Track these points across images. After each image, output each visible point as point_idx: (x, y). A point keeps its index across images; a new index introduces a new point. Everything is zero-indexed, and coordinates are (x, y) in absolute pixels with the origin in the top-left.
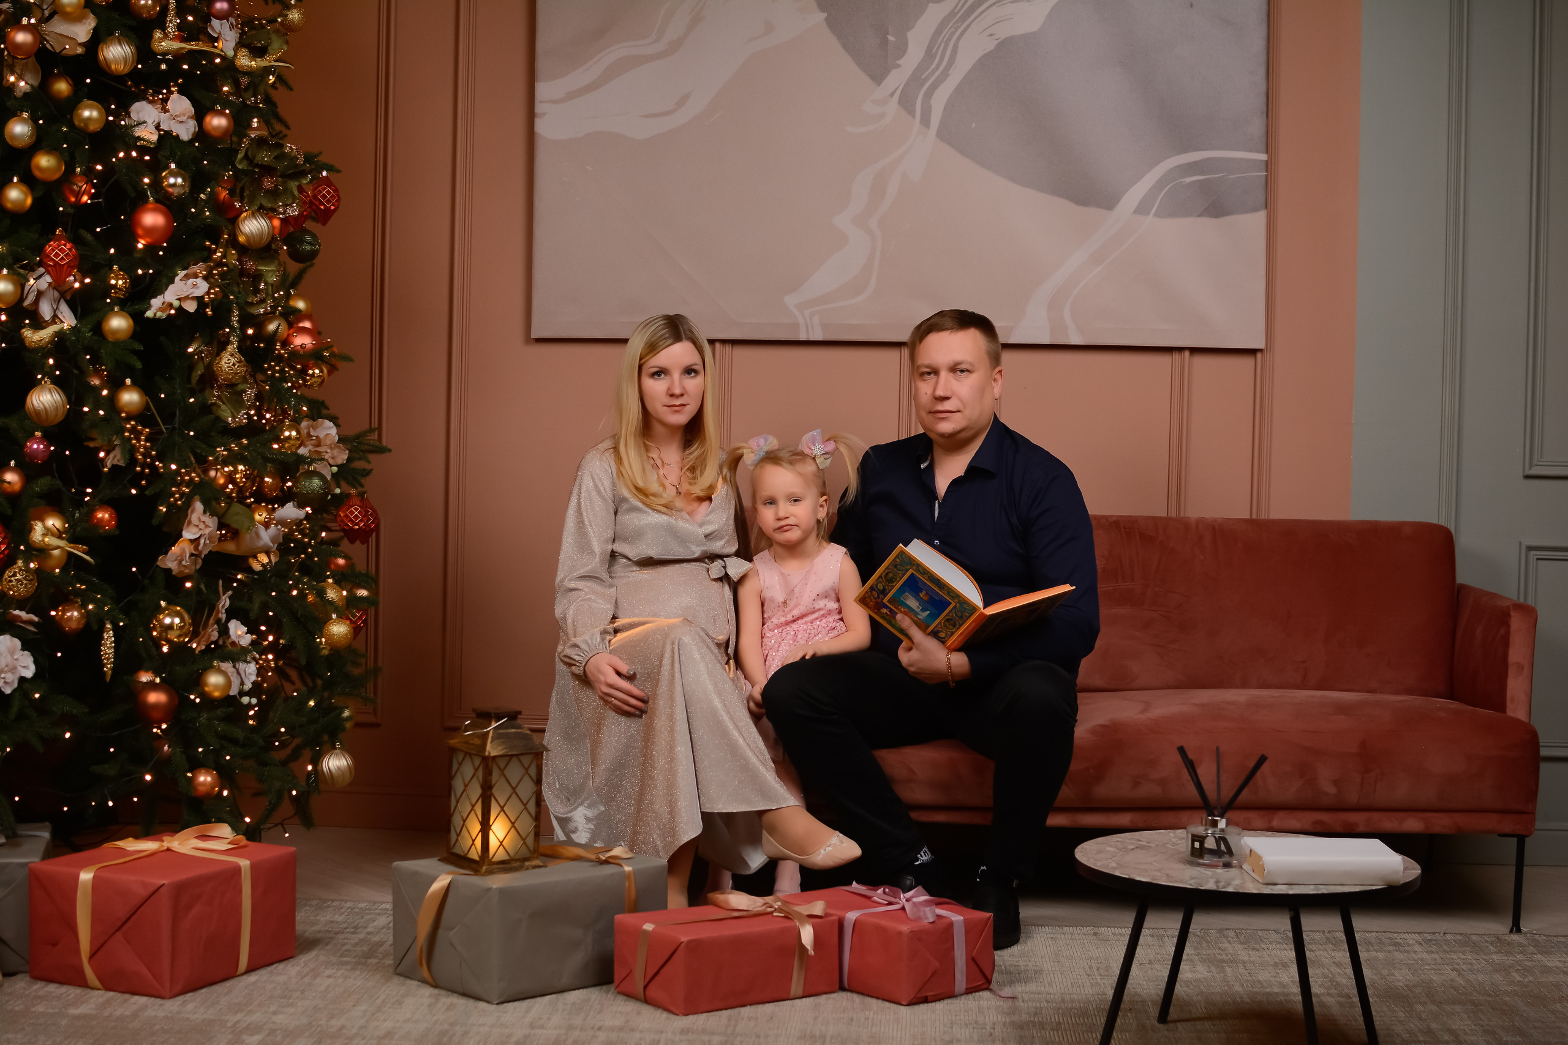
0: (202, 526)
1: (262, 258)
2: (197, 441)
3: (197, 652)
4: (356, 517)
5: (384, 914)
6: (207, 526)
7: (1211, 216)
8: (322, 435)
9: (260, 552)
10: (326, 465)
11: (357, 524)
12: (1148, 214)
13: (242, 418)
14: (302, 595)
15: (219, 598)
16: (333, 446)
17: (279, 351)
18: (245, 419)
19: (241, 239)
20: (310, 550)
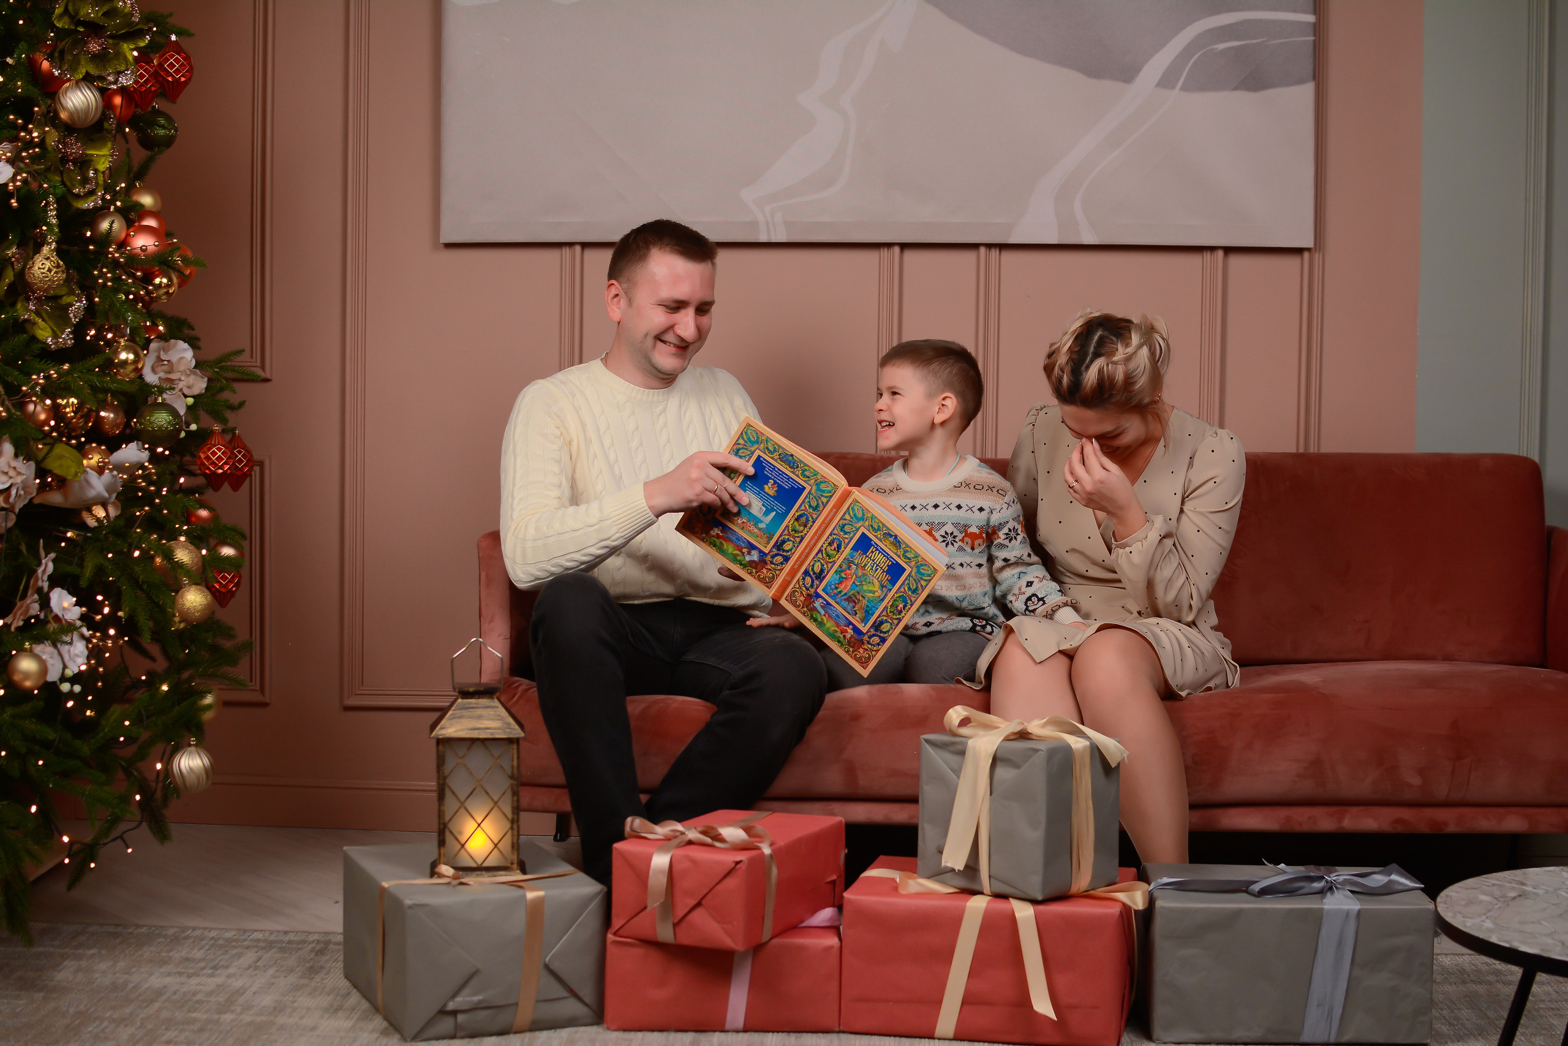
0: (12, 473)
1: (92, 140)
2: (7, 367)
3: (13, 629)
4: (219, 459)
5: (254, 947)
6: (19, 474)
7: (1248, 89)
8: (174, 360)
9: (96, 504)
10: (180, 396)
11: (221, 468)
12: (1174, 87)
13: (66, 338)
14: (146, 557)
15: (40, 564)
16: (188, 372)
17: (113, 255)
18: (70, 339)
19: (63, 115)
20: (157, 501)
